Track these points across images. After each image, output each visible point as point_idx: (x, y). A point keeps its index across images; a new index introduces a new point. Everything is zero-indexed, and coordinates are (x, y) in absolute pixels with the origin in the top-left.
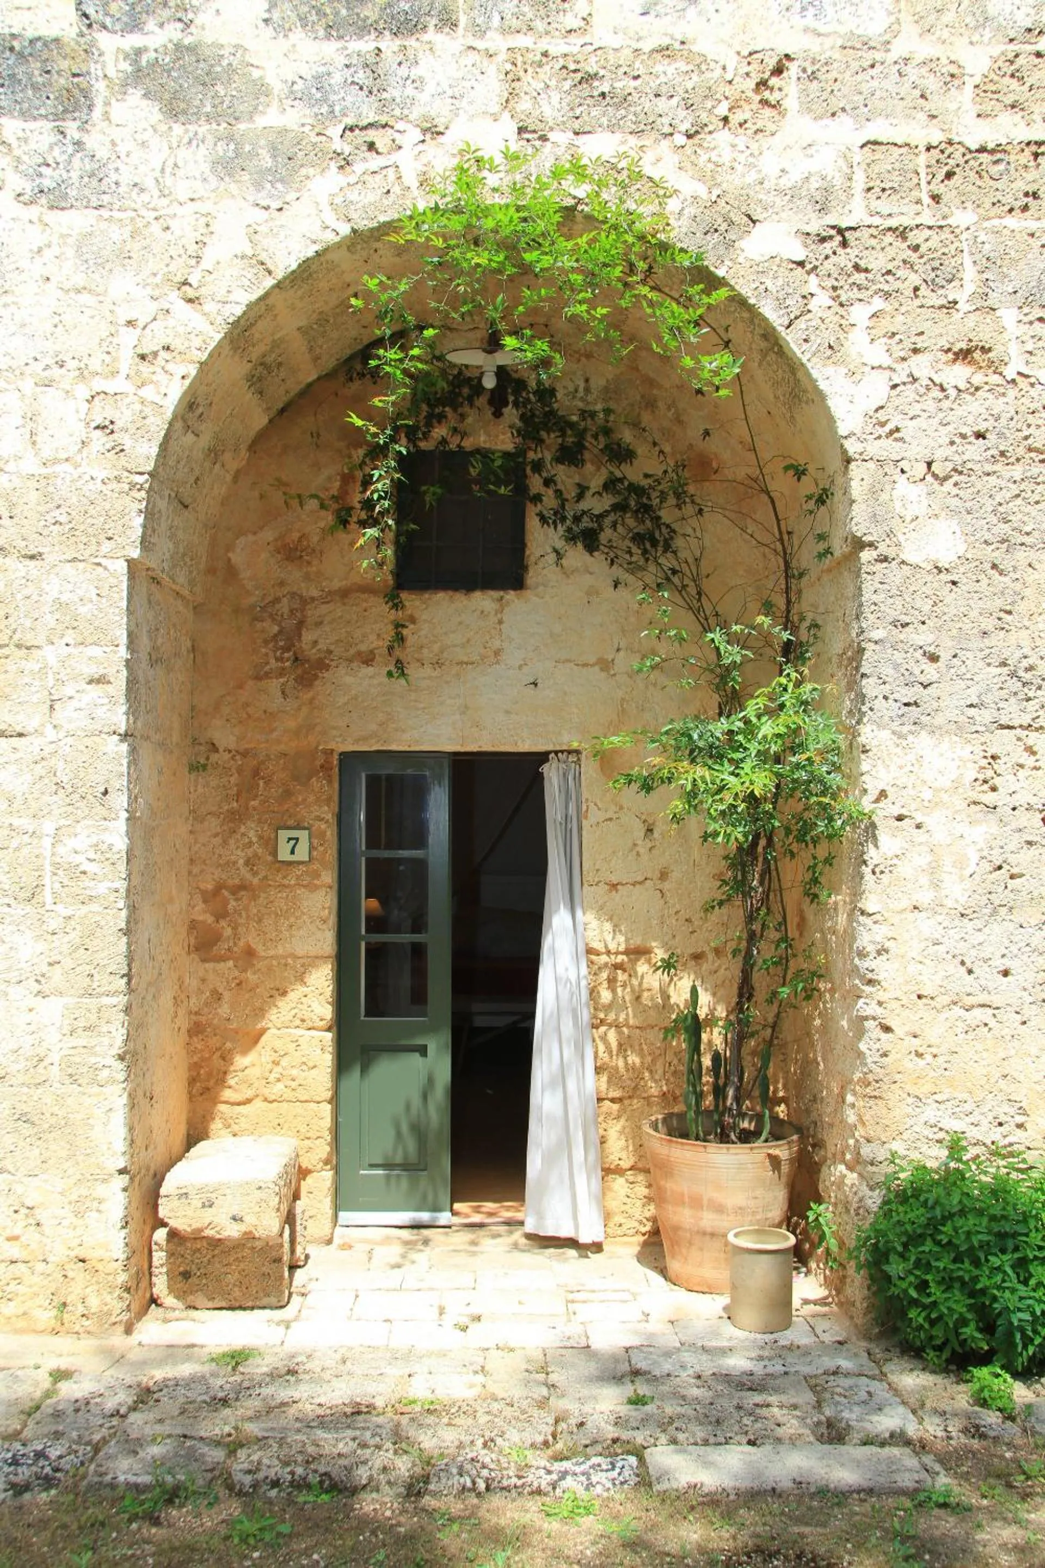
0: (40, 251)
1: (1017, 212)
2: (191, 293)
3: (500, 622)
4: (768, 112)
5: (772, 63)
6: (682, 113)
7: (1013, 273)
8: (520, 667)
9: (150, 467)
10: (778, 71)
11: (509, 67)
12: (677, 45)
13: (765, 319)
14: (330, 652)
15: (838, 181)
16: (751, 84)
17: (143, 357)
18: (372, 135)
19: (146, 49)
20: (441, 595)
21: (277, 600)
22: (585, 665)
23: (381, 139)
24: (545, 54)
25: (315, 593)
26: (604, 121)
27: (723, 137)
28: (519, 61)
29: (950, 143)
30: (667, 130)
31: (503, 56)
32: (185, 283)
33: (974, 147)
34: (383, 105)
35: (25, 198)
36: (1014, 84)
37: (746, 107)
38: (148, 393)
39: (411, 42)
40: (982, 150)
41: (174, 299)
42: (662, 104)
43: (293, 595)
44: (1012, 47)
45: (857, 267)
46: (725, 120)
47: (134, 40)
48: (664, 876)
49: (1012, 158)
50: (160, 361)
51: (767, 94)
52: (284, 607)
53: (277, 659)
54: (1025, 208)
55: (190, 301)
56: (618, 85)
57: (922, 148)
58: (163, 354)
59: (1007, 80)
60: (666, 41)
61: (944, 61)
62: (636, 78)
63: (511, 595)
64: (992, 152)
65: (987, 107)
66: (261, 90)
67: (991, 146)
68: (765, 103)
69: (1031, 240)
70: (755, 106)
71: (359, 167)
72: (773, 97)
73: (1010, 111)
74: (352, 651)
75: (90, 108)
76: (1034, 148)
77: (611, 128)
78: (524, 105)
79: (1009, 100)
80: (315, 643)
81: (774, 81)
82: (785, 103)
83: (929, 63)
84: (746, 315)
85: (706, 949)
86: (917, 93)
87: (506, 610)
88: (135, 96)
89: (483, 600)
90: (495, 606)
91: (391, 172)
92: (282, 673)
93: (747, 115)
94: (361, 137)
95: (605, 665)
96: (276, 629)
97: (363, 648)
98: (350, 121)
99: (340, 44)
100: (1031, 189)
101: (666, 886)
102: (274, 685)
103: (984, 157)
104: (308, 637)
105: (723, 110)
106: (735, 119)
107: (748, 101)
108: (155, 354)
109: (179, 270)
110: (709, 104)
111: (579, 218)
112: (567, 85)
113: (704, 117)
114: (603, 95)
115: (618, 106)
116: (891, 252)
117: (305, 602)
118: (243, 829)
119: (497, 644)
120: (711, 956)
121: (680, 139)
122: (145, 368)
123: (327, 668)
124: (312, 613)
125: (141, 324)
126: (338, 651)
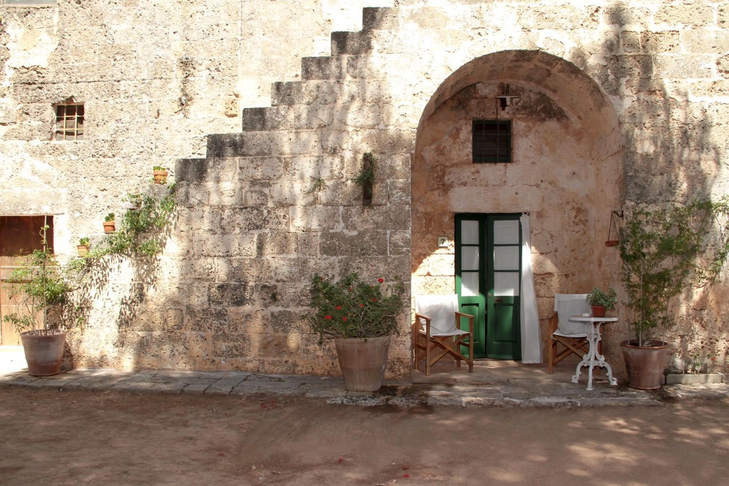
0: (384, 65)
1: (667, 51)
2: (428, 76)
3: (506, 173)
4: (594, 23)
5: (595, 9)
6: (569, 23)
7: (667, 68)
8: (512, 186)
9: (417, 126)
10: (597, 11)
11: (519, 11)
12: (567, 4)
13: (595, 82)
14: (453, 182)
15: (615, 42)
16: (589, 15)
17: (414, 95)
18: (479, 30)
19: (414, 9)
20: (487, 165)
21: (437, 166)
22: (531, 186)
23: (482, 31)
24: (529, 7)
25: (448, 164)
26: (547, 26)
27: (581, 30)
28: (521, 9)
29: (647, 31)
30: (565, 28)
31: (517, 8)
32: (427, 74)
33: (654, 32)
34: (482, 22)
35: (380, 51)
36: (665, 15)
37: (588, 21)
38: (416, 105)
39: (490, 5)
40: (657, 33)
41: (423, 78)
42: (564, 21)
43: (441, 165)
44: (664, 4)
45: (622, 67)
46: (582, 25)
47: (411, 7)
48: (556, 251)
49: (665, 36)
50: (419, 96)
51: (593, 18)
52: (439, 168)
53: (437, 185)
54: (670, 50)
55: (428, 78)
56: (550, 15)
57: (639, 33)
58: (420, 94)
59: (663, 14)
60: (564, 3)
61: (644, 8)
62: (556, 13)
63: (509, 164)
64: (660, 34)
65: (658, 21)
66: (447, 19)
67: (659, 32)
68: (593, 20)
69: (672, 59)
70: (590, 21)
71: (476, 40)
72: (595, 18)
73: (664, 22)
74: (460, 182)
75: (398, 25)
76: (672, 33)
77: (550, 27)
78: (523, 21)
79: (664, 19)
80: (449, 179)
81: (595, 14)
82: (599, 20)
83: (641, 9)
84: (588, 80)
85: (569, 273)
86: (637, 17)
87: (508, 169)
88: (411, 21)
89: (500, 166)
90: (504, 168)
91: (486, 41)
92: (439, 188)
93: (588, 24)
94: (477, 31)
95: (538, 186)
96: (436, 175)
97: (463, 181)
98: (473, 27)
99: (470, 5)
100: (671, 44)
101: (557, 254)
102: (436, 193)
103: (657, 35)
104: (446, 178)
105: (581, 22)
106: (585, 25)
107: (588, 19)
108: (418, 94)
109: (425, 69)
110: (577, 20)
111: (540, 53)
112: (535, 16)
113: (576, 24)
114: (546, 18)
115: (551, 21)
116: (631, 62)
117: (445, 167)
118: (427, 237)
119: (504, 180)
120: (571, 275)
121: (569, 30)
122: (415, 97)
123: (453, 187)
124: (447, 171)
125: (413, 85)
126: (456, 181)
